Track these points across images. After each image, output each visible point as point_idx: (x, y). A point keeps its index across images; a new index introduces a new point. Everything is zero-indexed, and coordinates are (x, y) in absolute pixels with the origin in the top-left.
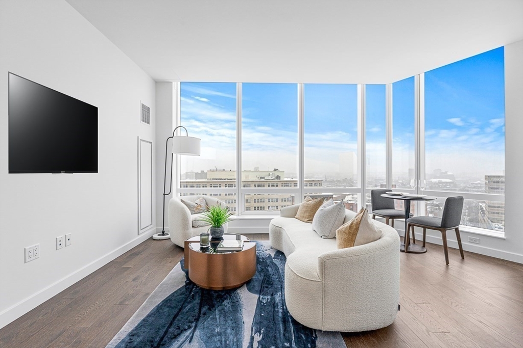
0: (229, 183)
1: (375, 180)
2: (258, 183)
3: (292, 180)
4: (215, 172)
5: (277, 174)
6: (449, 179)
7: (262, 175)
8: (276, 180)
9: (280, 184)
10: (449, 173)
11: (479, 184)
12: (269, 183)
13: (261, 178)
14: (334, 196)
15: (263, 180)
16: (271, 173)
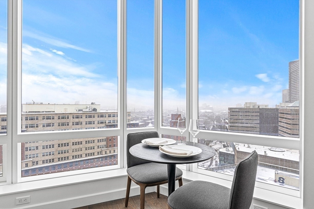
0: (46, 115)
1: (168, 111)
2: (76, 115)
3: (106, 112)
4: (32, 105)
5: (94, 107)
6: (210, 110)
7: (80, 108)
8: (93, 112)
9: (96, 116)
10: (210, 106)
11: (225, 113)
12: (86, 114)
13: (79, 110)
14: (140, 124)
15: (81, 112)
16: (88, 106)
